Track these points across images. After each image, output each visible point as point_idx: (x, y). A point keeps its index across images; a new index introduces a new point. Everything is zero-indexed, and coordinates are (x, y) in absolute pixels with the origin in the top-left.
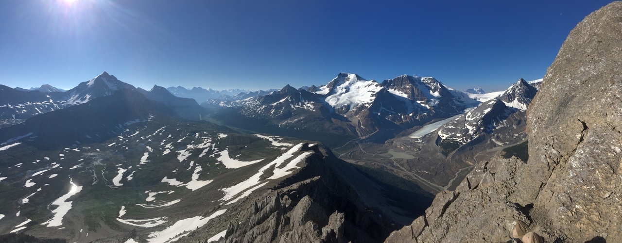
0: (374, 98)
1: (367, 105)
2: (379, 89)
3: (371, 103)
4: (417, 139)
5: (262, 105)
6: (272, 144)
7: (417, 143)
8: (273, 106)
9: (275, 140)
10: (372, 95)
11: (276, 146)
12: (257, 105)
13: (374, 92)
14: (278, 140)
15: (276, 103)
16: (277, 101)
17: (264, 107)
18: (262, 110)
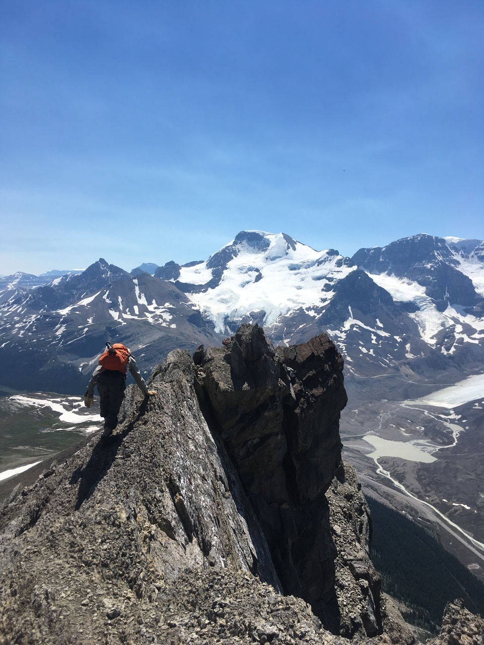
0: (330, 295)
1: (312, 313)
2: (345, 271)
3: (323, 308)
4: (445, 411)
5: (28, 314)
6: (61, 418)
7: (446, 420)
8: (60, 316)
9: (68, 408)
10: (327, 288)
11: (73, 425)
12: (15, 313)
13: (330, 279)
14: (75, 407)
15: (69, 308)
16: (73, 303)
17: (33, 318)
18: (29, 330)
